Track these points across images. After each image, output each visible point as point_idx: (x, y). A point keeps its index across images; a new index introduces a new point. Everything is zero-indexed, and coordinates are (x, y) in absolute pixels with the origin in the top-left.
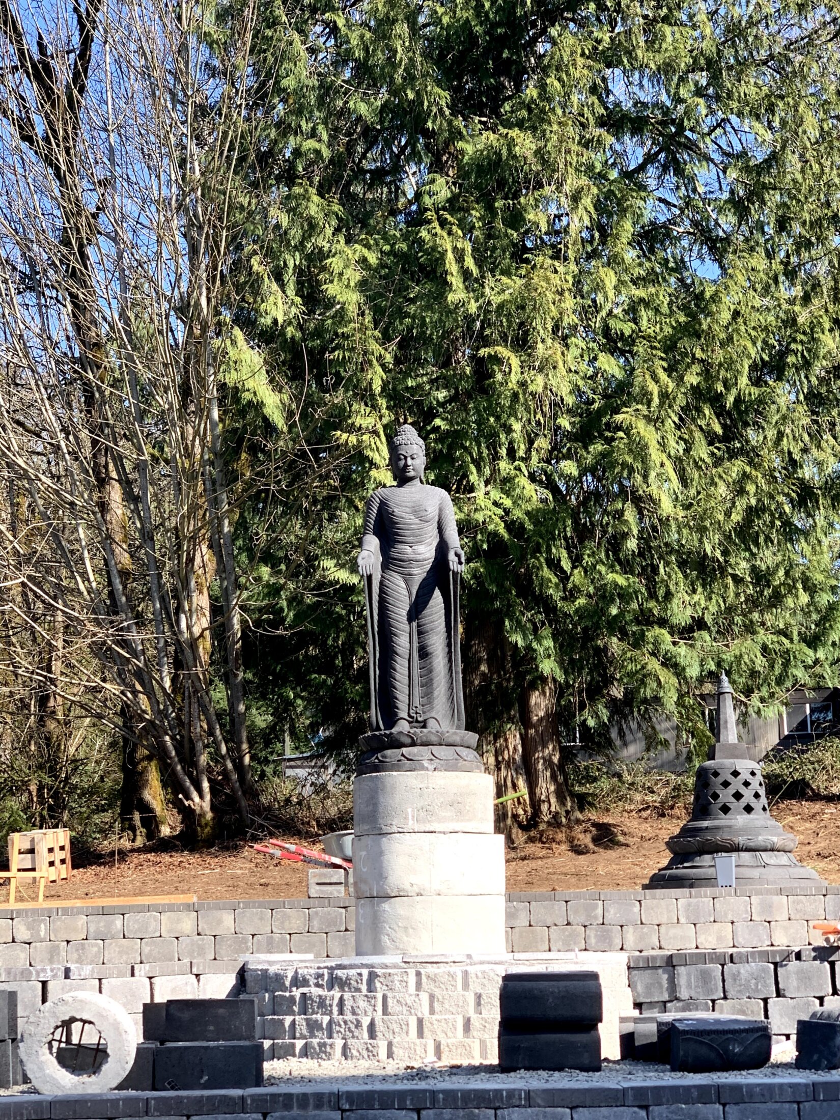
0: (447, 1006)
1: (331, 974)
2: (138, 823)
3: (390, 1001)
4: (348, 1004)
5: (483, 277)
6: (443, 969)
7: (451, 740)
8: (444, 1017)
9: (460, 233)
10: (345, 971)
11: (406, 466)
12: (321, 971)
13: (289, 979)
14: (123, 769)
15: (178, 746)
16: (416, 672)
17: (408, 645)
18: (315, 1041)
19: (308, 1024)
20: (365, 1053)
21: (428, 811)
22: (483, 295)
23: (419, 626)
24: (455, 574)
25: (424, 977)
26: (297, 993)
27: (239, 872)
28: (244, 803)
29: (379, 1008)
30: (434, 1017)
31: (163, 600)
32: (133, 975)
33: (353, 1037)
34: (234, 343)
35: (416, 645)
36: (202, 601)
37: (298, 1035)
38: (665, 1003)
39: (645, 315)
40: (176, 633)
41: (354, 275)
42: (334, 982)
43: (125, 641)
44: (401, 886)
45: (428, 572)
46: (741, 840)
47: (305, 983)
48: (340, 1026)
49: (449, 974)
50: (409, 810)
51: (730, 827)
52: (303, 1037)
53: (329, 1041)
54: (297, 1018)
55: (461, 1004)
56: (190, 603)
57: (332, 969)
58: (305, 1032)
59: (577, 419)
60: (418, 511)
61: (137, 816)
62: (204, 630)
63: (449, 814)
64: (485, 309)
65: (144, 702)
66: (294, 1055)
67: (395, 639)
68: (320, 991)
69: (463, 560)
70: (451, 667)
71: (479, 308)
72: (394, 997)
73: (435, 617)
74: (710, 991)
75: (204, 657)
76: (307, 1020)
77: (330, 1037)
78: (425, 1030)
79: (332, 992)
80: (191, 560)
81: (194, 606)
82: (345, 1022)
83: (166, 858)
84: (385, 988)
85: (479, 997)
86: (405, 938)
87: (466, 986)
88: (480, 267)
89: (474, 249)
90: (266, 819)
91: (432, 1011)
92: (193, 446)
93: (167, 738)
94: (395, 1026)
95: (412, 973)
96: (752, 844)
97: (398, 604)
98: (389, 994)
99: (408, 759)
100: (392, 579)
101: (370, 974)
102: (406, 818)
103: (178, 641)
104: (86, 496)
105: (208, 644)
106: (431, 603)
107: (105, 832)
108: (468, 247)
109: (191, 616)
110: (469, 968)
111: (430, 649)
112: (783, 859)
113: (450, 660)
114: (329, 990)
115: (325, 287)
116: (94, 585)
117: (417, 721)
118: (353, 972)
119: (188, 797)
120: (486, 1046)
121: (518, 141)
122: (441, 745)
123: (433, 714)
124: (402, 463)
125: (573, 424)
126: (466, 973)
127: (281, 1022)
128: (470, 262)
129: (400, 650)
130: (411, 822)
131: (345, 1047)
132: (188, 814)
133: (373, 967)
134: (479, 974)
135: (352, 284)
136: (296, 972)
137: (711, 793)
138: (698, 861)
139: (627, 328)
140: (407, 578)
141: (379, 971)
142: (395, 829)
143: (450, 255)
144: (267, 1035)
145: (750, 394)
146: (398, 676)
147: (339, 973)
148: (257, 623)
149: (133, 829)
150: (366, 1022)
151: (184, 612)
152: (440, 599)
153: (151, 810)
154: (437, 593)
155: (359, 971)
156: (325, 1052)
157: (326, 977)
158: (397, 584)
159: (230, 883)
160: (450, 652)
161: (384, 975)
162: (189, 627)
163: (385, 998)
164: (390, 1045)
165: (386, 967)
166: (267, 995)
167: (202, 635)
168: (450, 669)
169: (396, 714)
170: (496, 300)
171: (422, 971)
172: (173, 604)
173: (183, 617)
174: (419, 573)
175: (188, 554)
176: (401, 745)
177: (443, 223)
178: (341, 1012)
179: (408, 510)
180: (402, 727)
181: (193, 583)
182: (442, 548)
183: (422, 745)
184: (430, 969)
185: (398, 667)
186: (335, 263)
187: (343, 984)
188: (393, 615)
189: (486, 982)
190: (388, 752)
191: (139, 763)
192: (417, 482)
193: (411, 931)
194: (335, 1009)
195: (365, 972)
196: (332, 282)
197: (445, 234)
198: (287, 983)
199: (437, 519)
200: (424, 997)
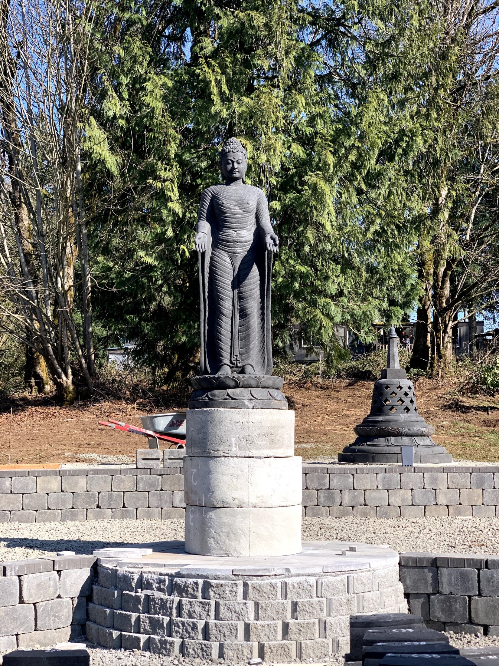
0: (269, 612)
1: (171, 581)
2: (34, 384)
3: (221, 608)
4: (186, 608)
5: (231, 96)
6: (266, 581)
7: (265, 384)
8: (266, 622)
9: (219, 71)
10: (183, 580)
11: (233, 168)
12: (162, 577)
13: (135, 581)
14: (27, 356)
15: (55, 349)
16: (237, 329)
17: (231, 308)
18: (157, 638)
19: (150, 622)
20: (199, 651)
21: (248, 441)
22: (231, 107)
23: (240, 293)
24: (270, 252)
25: (250, 588)
26: (142, 594)
27: (87, 420)
28: (90, 380)
29: (212, 613)
30: (259, 622)
31: (48, 269)
32: (5, 575)
33: (190, 637)
34: (90, 125)
35: (237, 308)
36: (70, 271)
37: (142, 630)
38: (428, 595)
39: (320, 122)
40: (55, 288)
41: (159, 92)
42: (173, 588)
43: (27, 291)
44: (225, 500)
45: (249, 251)
46: (404, 430)
47: (149, 586)
48: (179, 627)
49: (271, 585)
50: (233, 439)
51: (396, 421)
52: (146, 632)
53: (169, 639)
54: (142, 615)
55: (281, 611)
56: (63, 273)
57: (171, 576)
58: (148, 628)
59: (279, 179)
60: (241, 204)
61: (33, 381)
62: (70, 287)
63: (264, 443)
64: (232, 115)
65: (37, 325)
66: (139, 648)
67: (221, 302)
68: (162, 595)
69: (278, 242)
70: (263, 325)
71: (229, 114)
72: (225, 605)
73: (253, 286)
74: (467, 589)
75: (70, 299)
76: (150, 618)
77: (170, 635)
78: (251, 634)
79: (172, 597)
80: (64, 248)
81: (65, 273)
82: (183, 624)
83: (46, 410)
84: (217, 596)
85: (295, 605)
86: (228, 542)
87: (284, 595)
88: (230, 91)
89: (227, 81)
90: (102, 390)
91: (257, 618)
92: (67, 183)
93: (49, 345)
94: (225, 630)
95: (240, 583)
96: (410, 432)
97: (225, 275)
98: (221, 602)
99: (233, 399)
100: (220, 256)
101: (205, 583)
102: (230, 446)
103: (56, 293)
104: (5, 210)
105: (72, 293)
106: (251, 275)
107: (16, 387)
108: (224, 80)
109: (63, 278)
110: (286, 580)
111: (248, 311)
112: (427, 441)
113: (263, 320)
114: (170, 595)
115: (143, 98)
116: (10, 259)
117: (237, 367)
118: (190, 581)
119: (60, 377)
120: (301, 647)
121: (256, 18)
122: (258, 387)
123: (249, 362)
124: (230, 166)
125: (277, 182)
126: (284, 584)
127: (128, 617)
128: (225, 88)
129: (225, 311)
130: (234, 449)
131: (183, 646)
132: (60, 386)
133: (207, 578)
134: (295, 585)
135: (158, 97)
136: (141, 576)
137: (384, 399)
138: (377, 441)
139: (308, 131)
140: (232, 255)
141: (213, 582)
142: (221, 454)
143: (213, 83)
144: (115, 625)
145: (375, 169)
146: (223, 331)
147: (179, 580)
148: (101, 285)
149: (31, 387)
150: (201, 624)
151: (60, 276)
152: (257, 272)
153: (41, 378)
154: (255, 268)
155: (195, 580)
156: (165, 649)
157: (167, 583)
158: (224, 259)
159: (82, 428)
160: (262, 314)
161: (217, 585)
162: (63, 285)
163: (217, 605)
164: (221, 647)
165: (219, 578)
166: (116, 592)
167: (69, 289)
168: (263, 327)
169: (221, 361)
170: (239, 110)
171: (249, 583)
172: (54, 272)
173: (59, 279)
174: (242, 252)
175: (63, 244)
176: (226, 387)
177: (209, 64)
178: (179, 615)
179: (234, 203)
180: (226, 372)
181: (65, 263)
182: (260, 233)
183: (243, 387)
184: (256, 581)
185: (223, 324)
186: (149, 86)
187: (182, 590)
188: (221, 284)
189: (300, 591)
190: (216, 392)
191: (34, 353)
192: (240, 182)
193: (232, 535)
194: (174, 612)
195: (200, 581)
196: (147, 96)
197: (210, 71)
198: (134, 585)
199: (255, 211)
200: (251, 605)
